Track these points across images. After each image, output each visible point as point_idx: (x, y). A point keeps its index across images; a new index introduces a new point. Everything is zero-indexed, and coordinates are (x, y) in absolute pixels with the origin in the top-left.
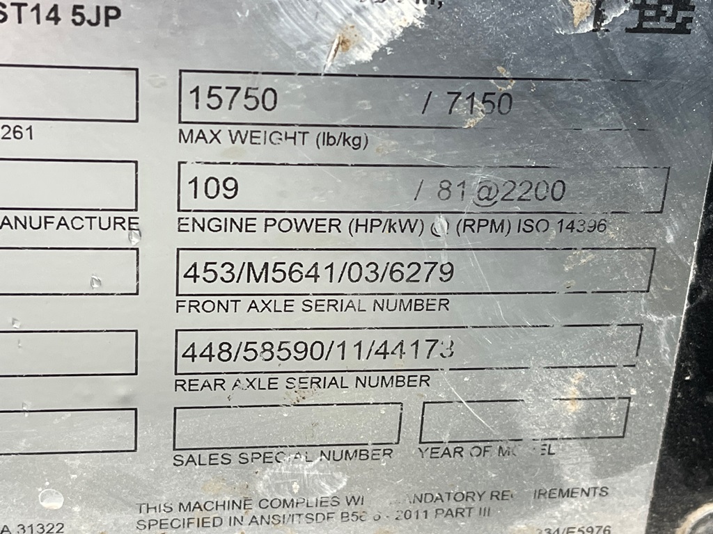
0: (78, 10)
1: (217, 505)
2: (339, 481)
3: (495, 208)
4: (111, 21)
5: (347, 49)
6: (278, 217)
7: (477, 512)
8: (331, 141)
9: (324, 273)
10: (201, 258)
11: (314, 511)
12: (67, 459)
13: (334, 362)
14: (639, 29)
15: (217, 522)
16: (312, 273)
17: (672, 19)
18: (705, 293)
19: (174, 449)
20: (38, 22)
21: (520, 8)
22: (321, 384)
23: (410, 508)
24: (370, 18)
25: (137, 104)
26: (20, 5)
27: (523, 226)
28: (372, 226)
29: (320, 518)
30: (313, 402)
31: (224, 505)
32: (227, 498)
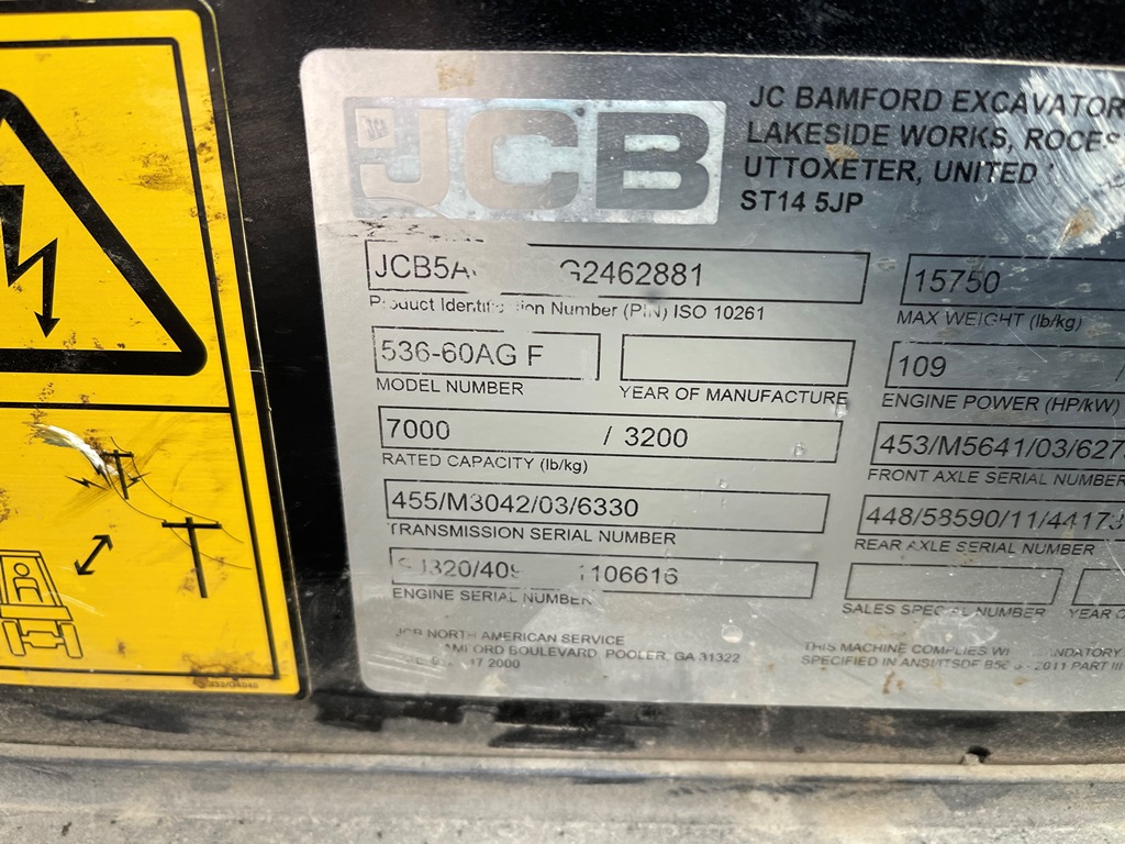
0: (823, 197)
1: (875, 648)
2: (990, 634)
4: (852, 207)
5: (1078, 231)
6: (979, 394)
7: (1110, 667)
9: (1013, 448)
10: (899, 431)
11: (961, 658)
12: (750, 602)
13: (1007, 529)
16: (1002, 448)
19: (846, 598)
20: (784, 209)
22: (990, 549)
23: (1051, 660)
24: (1106, 202)
25: (864, 286)
26: (768, 193)
28: (1069, 404)
29: (966, 664)
30: (979, 564)
31: (880, 649)
32: (886, 642)
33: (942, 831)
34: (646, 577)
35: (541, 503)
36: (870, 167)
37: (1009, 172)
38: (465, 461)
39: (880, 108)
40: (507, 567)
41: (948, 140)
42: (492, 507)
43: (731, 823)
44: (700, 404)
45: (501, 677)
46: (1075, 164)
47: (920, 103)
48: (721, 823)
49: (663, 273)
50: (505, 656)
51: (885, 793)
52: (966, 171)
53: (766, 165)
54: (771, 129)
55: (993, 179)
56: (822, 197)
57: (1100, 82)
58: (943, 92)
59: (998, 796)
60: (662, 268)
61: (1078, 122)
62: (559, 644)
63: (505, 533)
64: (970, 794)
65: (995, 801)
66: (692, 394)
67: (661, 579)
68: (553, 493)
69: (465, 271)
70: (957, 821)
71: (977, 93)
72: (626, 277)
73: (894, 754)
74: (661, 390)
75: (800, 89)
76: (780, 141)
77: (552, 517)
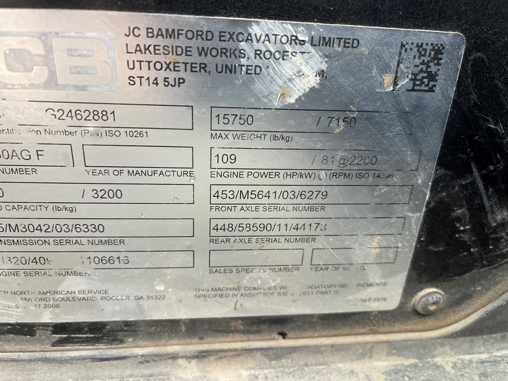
0: (166, 80)
1: (227, 289)
2: (277, 280)
3: (346, 168)
4: (181, 85)
5: (285, 97)
6: (253, 171)
7: (333, 292)
8: (277, 138)
9: (272, 195)
10: (220, 189)
11: (267, 292)
12: (165, 270)
13: (276, 232)
14: (413, 90)
15: (227, 296)
16: (267, 195)
17: (427, 85)
18: (432, 204)
19: (210, 267)
20: (149, 85)
21: (361, 79)
22: (270, 241)
23: (306, 290)
24: (295, 83)
25: (193, 122)
26: (141, 78)
27: (358, 176)
28: (293, 175)
29: (269, 294)
30: (267, 248)
31: (230, 289)
32: (231, 286)
33: (266, 371)
34: (114, 261)
35: (56, 227)
36: (186, 66)
37: (249, 70)
38: (14, 208)
39: (186, 39)
40: (44, 259)
41: (219, 54)
42: (32, 229)
43: (169, 375)
44: (125, 178)
45: (50, 312)
46: (278, 66)
47: (204, 36)
48: (164, 375)
49: (97, 115)
50: (51, 302)
51: (239, 355)
52: (230, 68)
53: (137, 64)
54: (137, 47)
55: (243, 72)
57: (284, 28)
58: (214, 32)
59: (290, 353)
60: (95, 113)
61: (277, 46)
62: (77, 295)
63: (40, 242)
64: (279, 353)
65: (289, 356)
66: (121, 173)
67: (121, 261)
68: (62, 222)
70: (272, 366)
71: (229, 33)
72: (79, 117)
73: (245, 337)
74: (106, 171)
75: (148, 29)
76: (142, 53)
77: (63, 234)
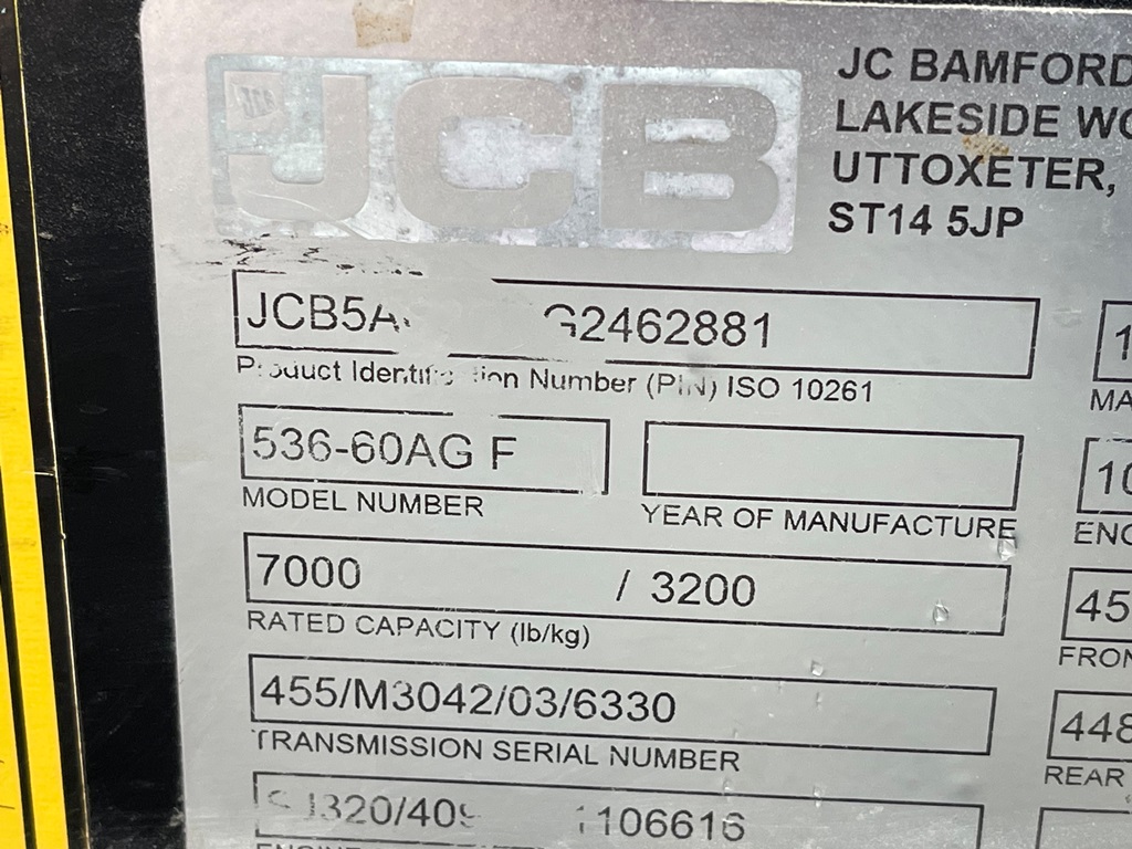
0: (959, 214)
4: (1006, 229)
10: (1106, 584)
20: (898, 231)
25: (1033, 351)
26: (872, 207)
34: (691, 829)
35: (512, 697)
36: (1031, 169)
38: (384, 625)
39: (1042, 81)
40: (453, 808)
42: (429, 702)
44: (773, 535)
47: (1105, 74)
49: (709, 326)
53: (867, 165)
54: (873, 111)
56: (957, 213)
60: (706, 320)
63: (450, 748)
66: (760, 518)
67: (717, 831)
68: (533, 680)
69: (392, 319)
72: (649, 332)
74: (710, 512)
75: (917, 52)
76: (888, 130)
77: (532, 722)
